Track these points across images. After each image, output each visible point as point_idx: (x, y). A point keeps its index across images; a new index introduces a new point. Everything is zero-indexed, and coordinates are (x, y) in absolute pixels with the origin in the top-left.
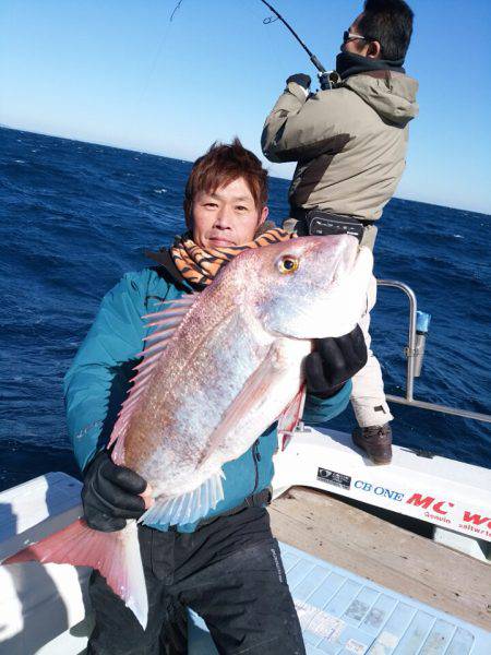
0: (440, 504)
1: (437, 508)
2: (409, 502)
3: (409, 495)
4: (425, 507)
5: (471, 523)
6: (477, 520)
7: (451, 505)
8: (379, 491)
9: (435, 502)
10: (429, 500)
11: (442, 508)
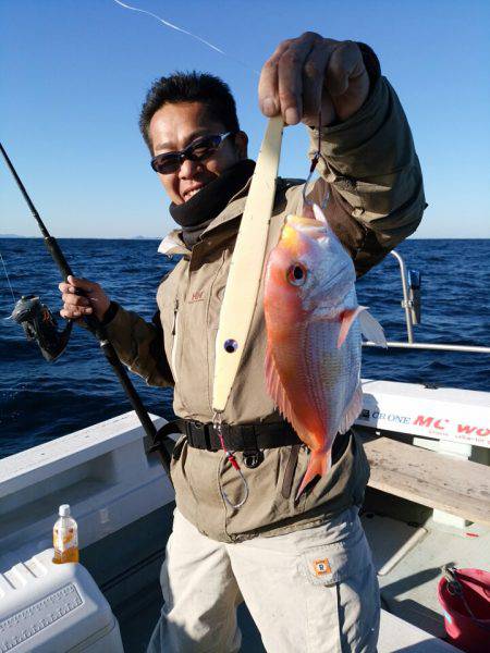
0: (439, 421)
1: (436, 425)
2: (416, 423)
3: (415, 418)
4: (428, 425)
5: (464, 433)
6: (468, 430)
7: (447, 421)
8: (391, 418)
9: (434, 421)
10: (430, 420)
11: (441, 425)
